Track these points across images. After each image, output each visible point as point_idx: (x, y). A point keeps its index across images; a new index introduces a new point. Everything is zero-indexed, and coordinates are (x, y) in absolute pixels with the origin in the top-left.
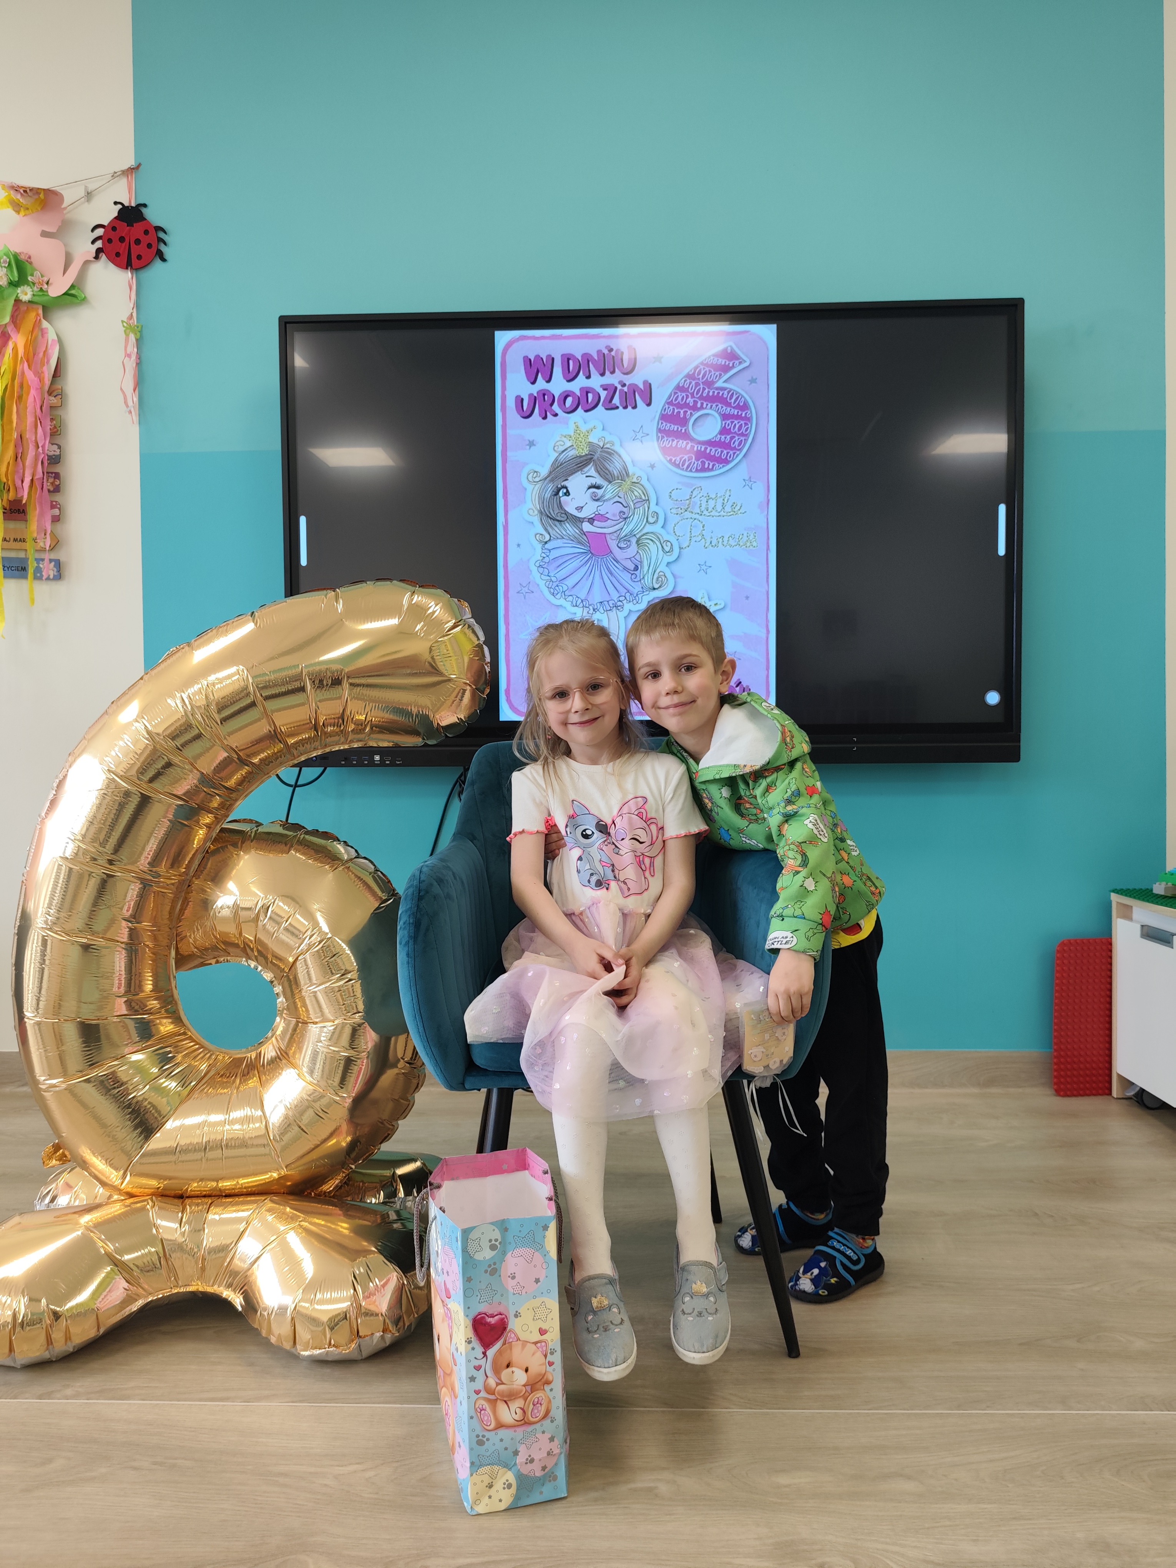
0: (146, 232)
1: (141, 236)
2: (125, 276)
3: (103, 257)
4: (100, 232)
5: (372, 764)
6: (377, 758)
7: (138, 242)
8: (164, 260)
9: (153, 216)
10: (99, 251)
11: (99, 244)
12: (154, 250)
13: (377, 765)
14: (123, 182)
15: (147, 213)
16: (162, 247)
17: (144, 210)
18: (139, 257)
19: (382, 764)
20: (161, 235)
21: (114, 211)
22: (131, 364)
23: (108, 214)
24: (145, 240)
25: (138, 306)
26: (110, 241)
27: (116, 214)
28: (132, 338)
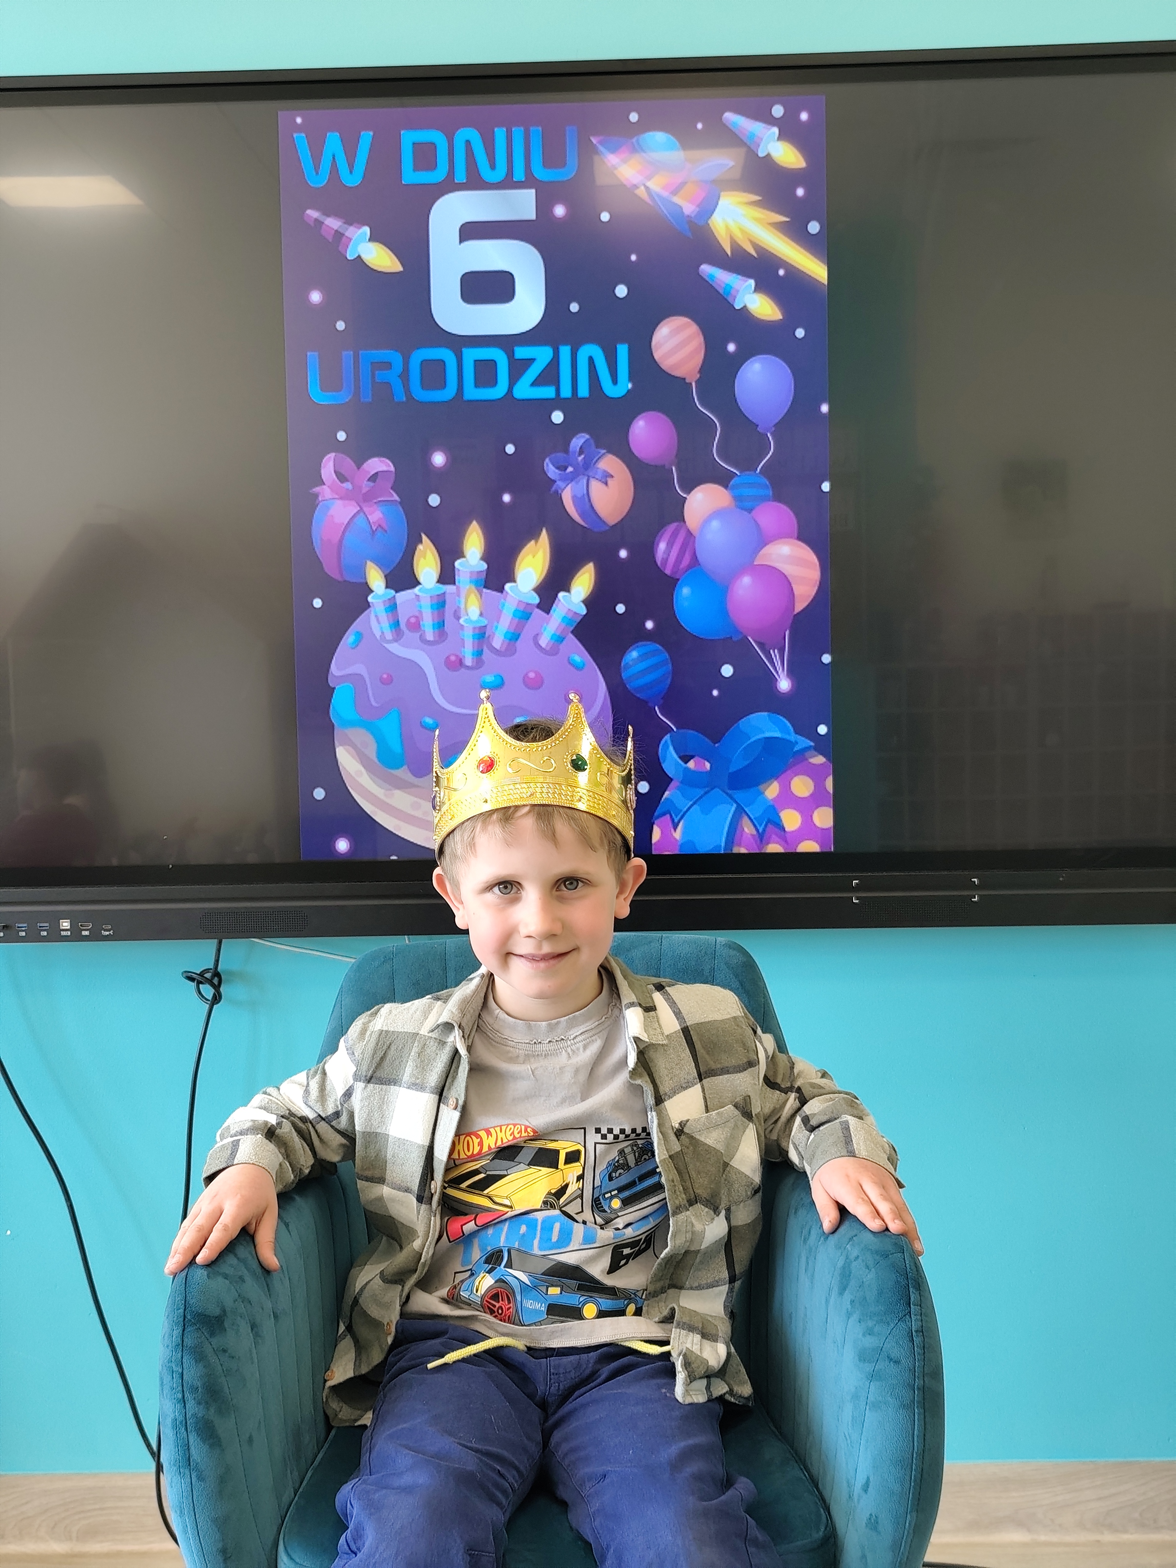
5: (55, 936)
6: (65, 924)
13: (66, 939)
19: (76, 936)
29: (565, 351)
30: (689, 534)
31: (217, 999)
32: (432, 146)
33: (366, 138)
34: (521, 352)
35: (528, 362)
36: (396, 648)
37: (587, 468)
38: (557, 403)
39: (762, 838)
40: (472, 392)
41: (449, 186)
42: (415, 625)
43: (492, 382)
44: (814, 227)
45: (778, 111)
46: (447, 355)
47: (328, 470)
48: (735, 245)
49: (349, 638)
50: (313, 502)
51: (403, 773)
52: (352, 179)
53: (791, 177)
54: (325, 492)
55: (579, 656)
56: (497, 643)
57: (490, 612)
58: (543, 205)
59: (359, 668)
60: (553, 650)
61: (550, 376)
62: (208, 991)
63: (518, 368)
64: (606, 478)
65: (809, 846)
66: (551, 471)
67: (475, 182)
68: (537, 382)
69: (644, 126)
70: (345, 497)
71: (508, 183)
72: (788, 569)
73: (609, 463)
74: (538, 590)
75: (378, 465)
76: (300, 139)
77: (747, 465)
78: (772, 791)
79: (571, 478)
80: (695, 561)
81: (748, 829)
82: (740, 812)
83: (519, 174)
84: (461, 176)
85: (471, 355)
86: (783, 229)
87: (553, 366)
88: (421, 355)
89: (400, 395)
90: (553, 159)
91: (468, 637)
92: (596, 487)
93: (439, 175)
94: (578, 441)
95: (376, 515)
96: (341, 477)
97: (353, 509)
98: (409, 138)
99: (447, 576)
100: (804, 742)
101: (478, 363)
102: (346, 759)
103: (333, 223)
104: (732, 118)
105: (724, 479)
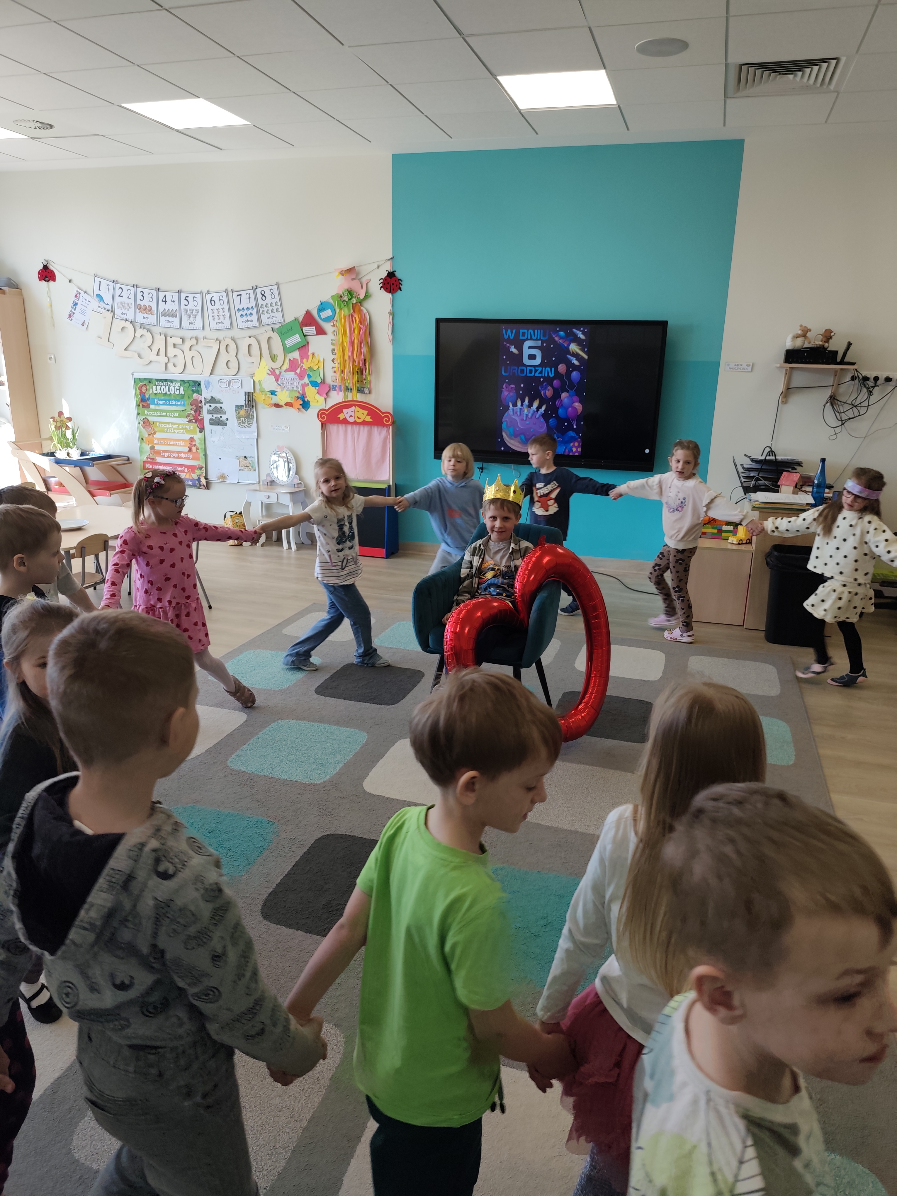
0: (396, 281)
1: (394, 282)
2: (390, 295)
3: (382, 289)
4: (382, 281)
7: (393, 284)
8: (401, 290)
9: (398, 275)
10: (381, 287)
11: (381, 285)
12: (398, 287)
14: (389, 262)
15: (397, 274)
16: (401, 286)
17: (395, 273)
18: (393, 290)
20: (400, 282)
21: (386, 274)
22: (391, 326)
23: (384, 275)
24: (395, 284)
25: (393, 305)
26: (384, 284)
27: (386, 275)
28: (391, 317)
29: (544, 368)
30: (562, 401)
31: (482, 472)
32: (525, 333)
33: (514, 331)
34: (537, 368)
35: (538, 370)
36: (513, 417)
37: (546, 388)
38: (542, 377)
39: (569, 452)
40: (528, 375)
41: (527, 339)
42: (516, 413)
43: (532, 373)
44: (586, 350)
45: (582, 329)
46: (525, 368)
47: (504, 386)
48: (573, 352)
49: (506, 414)
50: (502, 391)
51: (513, 437)
52: (512, 337)
53: (583, 341)
54: (504, 390)
55: (542, 420)
56: (529, 417)
57: (528, 412)
58: (542, 344)
59: (507, 420)
60: (538, 418)
61: (541, 372)
62: (481, 471)
63: (536, 371)
64: (549, 390)
65: (577, 454)
66: (540, 388)
67: (531, 339)
68: (539, 373)
69: (560, 331)
70: (507, 391)
71: (537, 339)
72: (577, 408)
73: (549, 388)
74: (537, 408)
75: (512, 386)
76: (504, 330)
77: (572, 390)
78: (572, 444)
79: (543, 390)
80: (562, 405)
81: (567, 451)
82: (566, 448)
83: (539, 338)
84: (529, 338)
85: (529, 368)
86: (580, 349)
87: (542, 371)
88: (520, 368)
89: (517, 374)
90: (544, 336)
91: (525, 416)
92: (547, 391)
93: (525, 338)
94: (545, 384)
95: (511, 394)
96: (506, 388)
97: (508, 393)
98: (521, 331)
99: (522, 405)
100: (577, 437)
101: (530, 370)
102: (504, 434)
103: (508, 345)
104: (575, 330)
105: (568, 392)
